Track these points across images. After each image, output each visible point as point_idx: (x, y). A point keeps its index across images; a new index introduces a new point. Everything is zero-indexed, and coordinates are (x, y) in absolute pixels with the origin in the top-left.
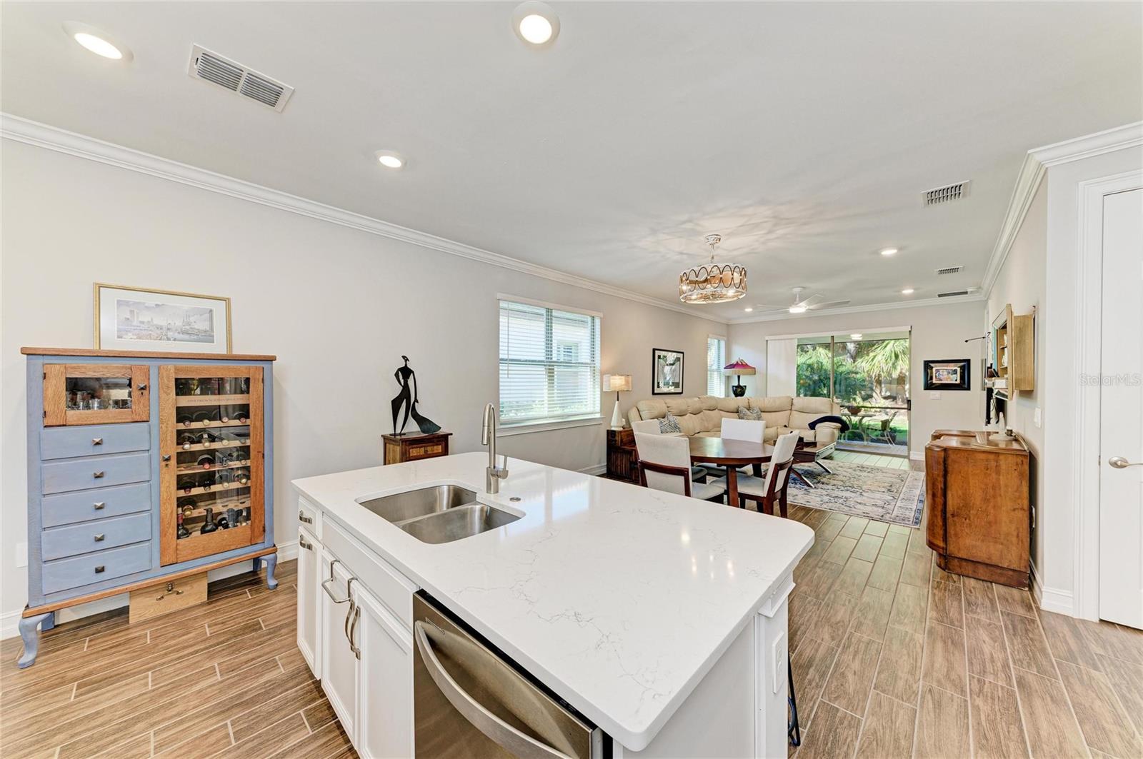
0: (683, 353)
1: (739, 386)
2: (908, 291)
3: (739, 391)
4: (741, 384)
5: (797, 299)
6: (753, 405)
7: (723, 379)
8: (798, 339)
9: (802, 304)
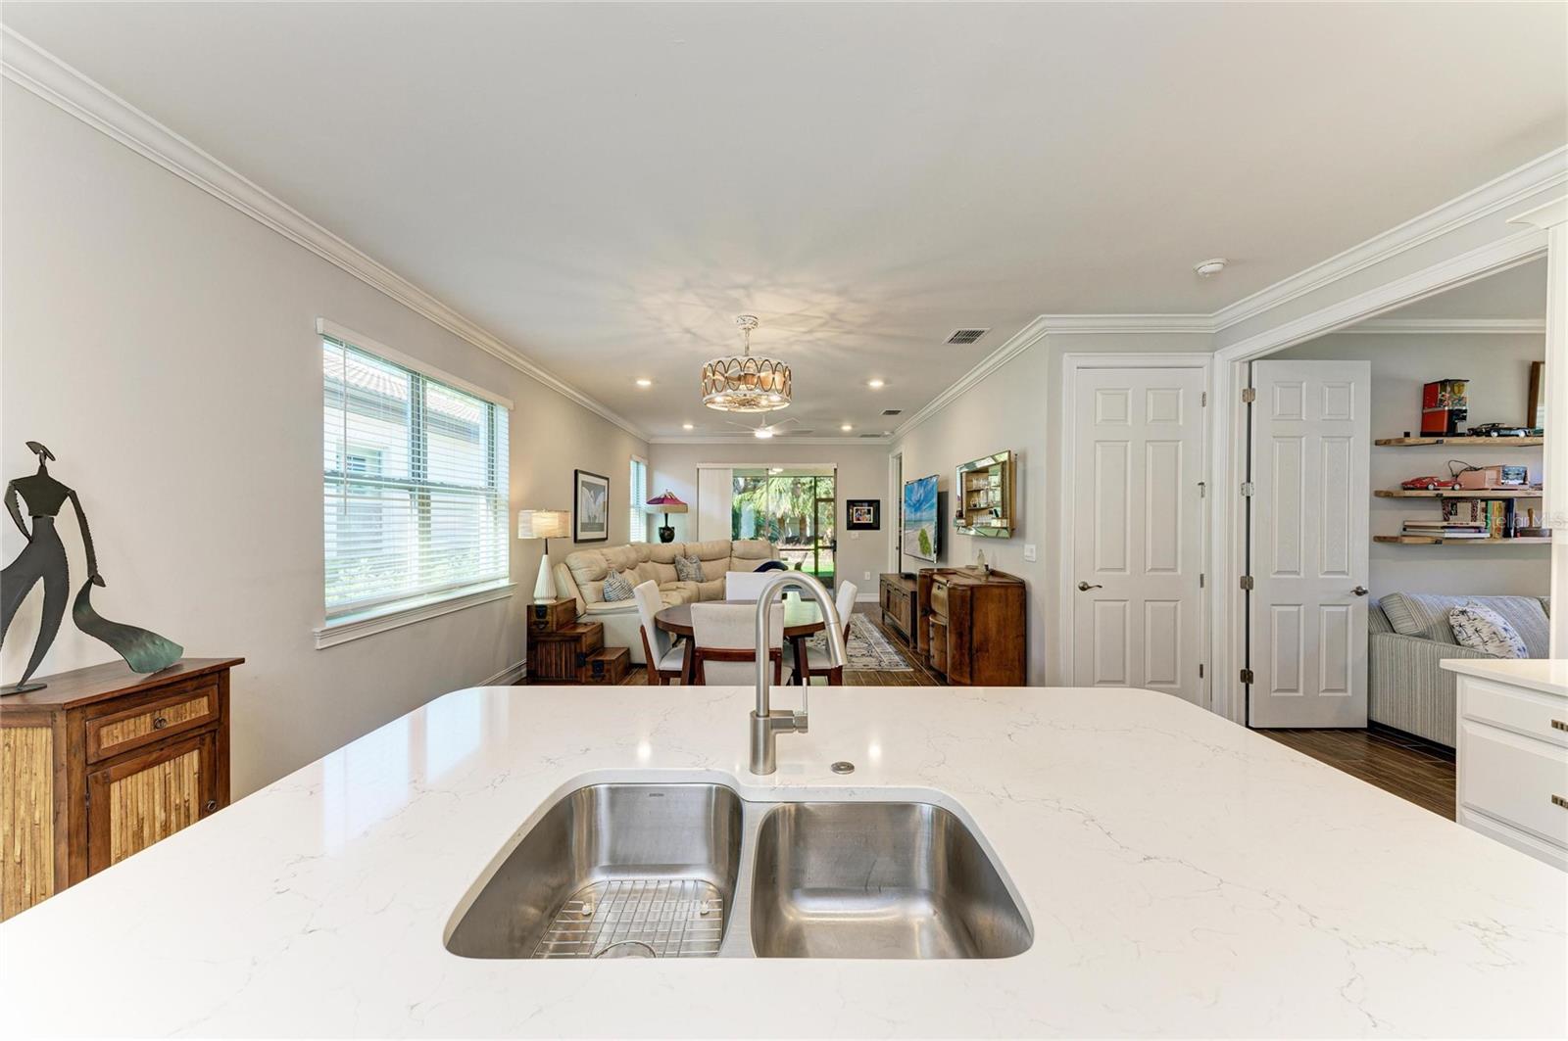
0: (607, 479)
1: (667, 528)
2: (847, 428)
3: (667, 535)
4: (670, 525)
5: (764, 421)
6: (690, 552)
7: (644, 518)
8: (734, 470)
9: (770, 428)
